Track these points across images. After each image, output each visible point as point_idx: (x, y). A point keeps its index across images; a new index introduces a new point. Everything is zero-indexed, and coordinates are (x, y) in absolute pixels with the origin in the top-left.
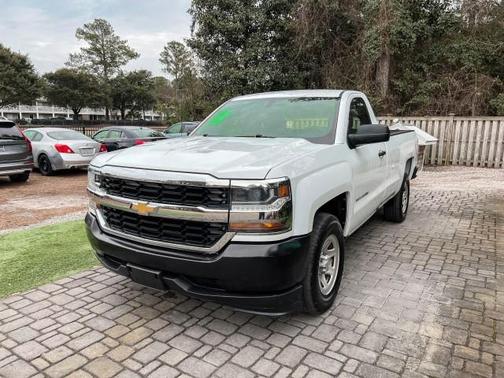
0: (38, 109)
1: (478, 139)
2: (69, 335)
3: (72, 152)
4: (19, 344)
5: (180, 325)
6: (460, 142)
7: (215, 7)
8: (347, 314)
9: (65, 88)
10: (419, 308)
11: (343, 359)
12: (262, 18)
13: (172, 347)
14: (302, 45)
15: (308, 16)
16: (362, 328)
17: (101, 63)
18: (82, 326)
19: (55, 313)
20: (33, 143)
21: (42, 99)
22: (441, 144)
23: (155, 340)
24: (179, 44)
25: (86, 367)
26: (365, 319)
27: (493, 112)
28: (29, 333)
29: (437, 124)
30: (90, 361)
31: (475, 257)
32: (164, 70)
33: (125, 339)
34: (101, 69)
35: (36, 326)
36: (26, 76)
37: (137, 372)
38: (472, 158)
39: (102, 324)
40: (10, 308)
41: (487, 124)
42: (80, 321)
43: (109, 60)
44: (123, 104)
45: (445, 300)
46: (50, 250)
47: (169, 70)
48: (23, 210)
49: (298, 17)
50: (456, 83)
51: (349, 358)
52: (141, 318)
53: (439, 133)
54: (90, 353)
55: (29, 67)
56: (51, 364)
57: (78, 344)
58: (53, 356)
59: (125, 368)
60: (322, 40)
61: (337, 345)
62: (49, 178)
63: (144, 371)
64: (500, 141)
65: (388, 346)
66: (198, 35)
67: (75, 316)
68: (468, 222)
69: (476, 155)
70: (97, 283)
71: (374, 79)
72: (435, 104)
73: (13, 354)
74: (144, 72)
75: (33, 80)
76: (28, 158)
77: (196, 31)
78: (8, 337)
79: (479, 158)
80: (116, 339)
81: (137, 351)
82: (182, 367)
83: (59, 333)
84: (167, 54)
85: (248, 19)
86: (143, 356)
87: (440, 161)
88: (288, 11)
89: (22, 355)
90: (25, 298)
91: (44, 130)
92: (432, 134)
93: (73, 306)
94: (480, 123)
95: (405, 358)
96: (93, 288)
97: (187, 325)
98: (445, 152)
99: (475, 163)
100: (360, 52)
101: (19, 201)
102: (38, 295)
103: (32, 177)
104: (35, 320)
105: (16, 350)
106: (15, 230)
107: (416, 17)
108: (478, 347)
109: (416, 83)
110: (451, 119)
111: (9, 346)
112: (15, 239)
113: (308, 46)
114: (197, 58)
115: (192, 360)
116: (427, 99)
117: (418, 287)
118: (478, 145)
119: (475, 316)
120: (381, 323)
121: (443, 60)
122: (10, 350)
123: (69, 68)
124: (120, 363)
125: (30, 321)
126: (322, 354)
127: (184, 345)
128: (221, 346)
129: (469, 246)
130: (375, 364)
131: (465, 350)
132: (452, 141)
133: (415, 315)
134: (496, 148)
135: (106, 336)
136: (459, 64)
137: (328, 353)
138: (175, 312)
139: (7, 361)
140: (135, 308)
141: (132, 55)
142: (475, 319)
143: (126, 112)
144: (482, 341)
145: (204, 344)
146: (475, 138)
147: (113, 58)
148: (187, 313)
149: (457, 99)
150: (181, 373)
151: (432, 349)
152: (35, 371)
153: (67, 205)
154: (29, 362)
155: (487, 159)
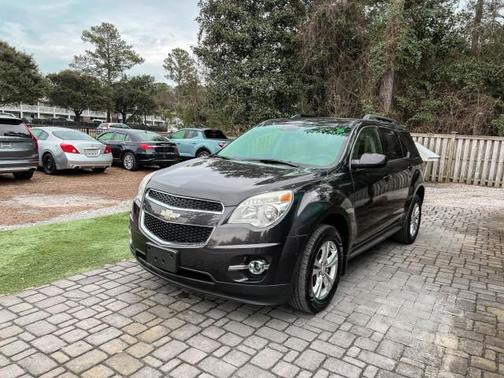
0: (40, 110)
1: (479, 158)
2: (87, 331)
3: (77, 152)
4: (37, 337)
5: (197, 325)
6: (461, 160)
7: (223, 17)
8: (362, 322)
9: (67, 90)
10: (433, 318)
11: (363, 365)
12: (269, 29)
13: (190, 347)
14: (307, 57)
15: (315, 29)
16: (378, 336)
17: (105, 66)
18: (99, 322)
19: (71, 308)
20: (39, 142)
21: (44, 99)
22: (442, 162)
23: (173, 339)
24: (183, 51)
25: (107, 362)
26: (380, 328)
27: (494, 132)
28: (47, 327)
29: (439, 141)
30: (110, 356)
31: (483, 272)
32: (167, 77)
33: (143, 337)
34: (105, 72)
35: (53, 320)
36: (29, 76)
37: (158, 369)
38: (473, 176)
39: (119, 321)
40: (25, 301)
41: (489, 143)
42: (97, 317)
43: (113, 64)
44: (125, 108)
45: (458, 312)
46: (59, 247)
47: (172, 77)
48: (28, 208)
49: (304, 30)
50: (459, 102)
51: (368, 364)
52: (157, 317)
53: (441, 150)
54: (110, 348)
55: (33, 67)
56: (71, 358)
57: (97, 339)
58: (73, 350)
59: (145, 365)
60: (328, 54)
61: (354, 351)
62: (52, 177)
63: (165, 368)
64: (501, 161)
65: (405, 354)
66: (205, 43)
67: (91, 312)
68: (473, 238)
69: (477, 174)
70: (111, 280)
71: (378, 94)
72: (437, 122)
73: (32, 347)
74: (147, 77)
75: (37, 80)
76: (34, 156)
77: (203, 39)
78: (25, 330)
79: (480, 177)
80: (134, 336)
81: (156, 348)
82: (201, 366)
83: (77, 328)
84: (170, 61)
85: (255, 30)
86: (163, 353)
87: (441, 178)
88: (294, 24)
89: (41, 348)
90: (39, 293)
91: (49, 129)
92: (434, 151)
93: (89, 302)
94: (482, 143)
95: (423, 366)
96: (106, 286)
97: (204, 325)
98: (446, 169)
99: (476, 181)
100: (365, 67)
101: (24, 198)
102: (52, 291)
103: (36, 175)
104: (52, 315)
105: (35, 343)
106: (23, 226)
107: (421, 36)
108: (494, 358)
109: (419, 101)
110: (453, 137)
111: (27, 339)
112: (24, 235)
113: (314, 59)
114: (203, 66)
115: (211, 360)
116: (429, 117)
117: (430, 299)
118: (479, 163)
119: (489, 328)
120: (396, 332)
121: (447, 79)
122: (28, 342)
123: (73, 69)
124: (140, 359)
125: (46, 315)
126: (341, 359)
127: (203, 345)
128: (240, 348)
129: (477, 261)
130: (394, 371)
131: (481, 361)
132: (454, 159)
133: (430, 325)
134: (496, 168)
135: (124, 333)
136: (462, 83)
137: (346, 358)
138: (190, 312)
139: (26, 354)
140: (150, 307)
141: (137, 60)
142: (490, 332)
143: (128, 115)
144: (498, 353)
145: (223, 345)
146: (476, 157)
147: (117, 62)
148: (203, 314)
149: (459, 117)
150: (203, 371)
151: (449, 359)
152: (55, 365)
153: (73, 204)
154: (48, 355)
155: (487, 178)
